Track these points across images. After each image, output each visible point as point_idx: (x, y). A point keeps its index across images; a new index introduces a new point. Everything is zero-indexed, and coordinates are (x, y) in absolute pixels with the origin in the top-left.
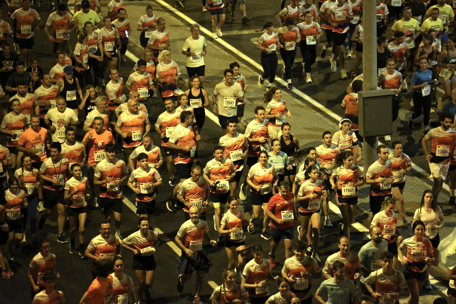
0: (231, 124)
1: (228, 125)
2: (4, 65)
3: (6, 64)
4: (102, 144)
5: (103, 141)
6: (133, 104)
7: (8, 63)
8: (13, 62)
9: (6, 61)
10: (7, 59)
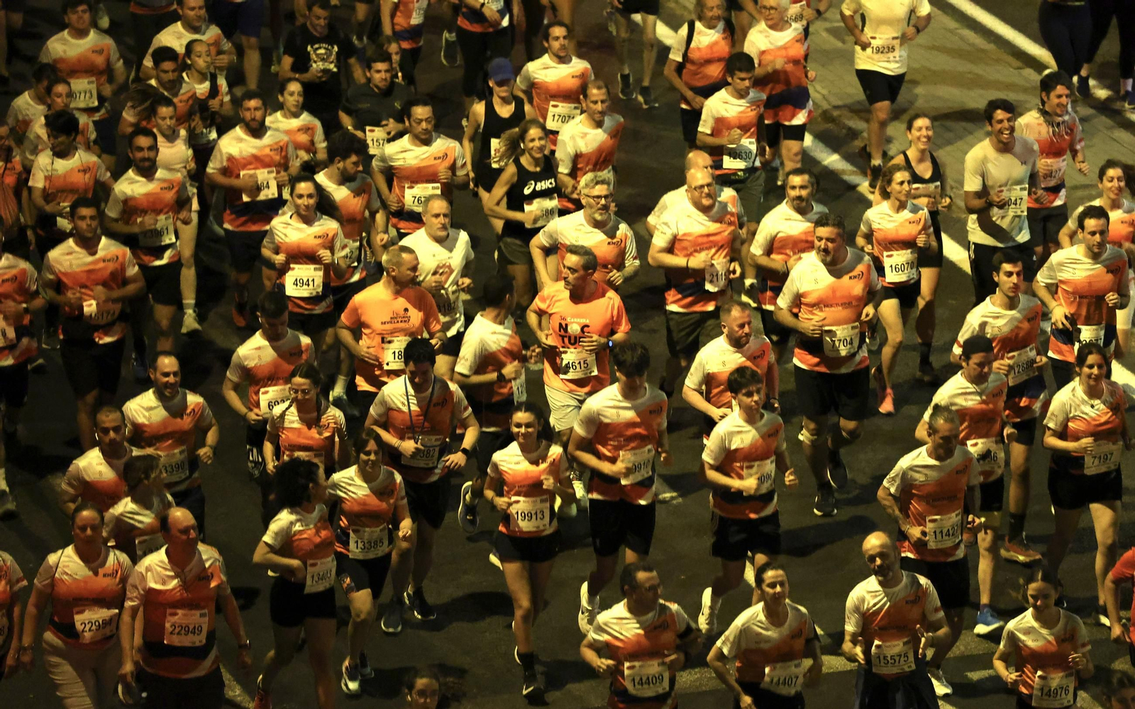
0: (1007, 267)
1: (998, 270)
2: (314, 57)
3: (317, 55)
4: (582, 329)
5: (584, 321)
6: (700, 182)
7: (322, 51)
8: (336, 48)
9: (317, 46)
10: (319, 40)
